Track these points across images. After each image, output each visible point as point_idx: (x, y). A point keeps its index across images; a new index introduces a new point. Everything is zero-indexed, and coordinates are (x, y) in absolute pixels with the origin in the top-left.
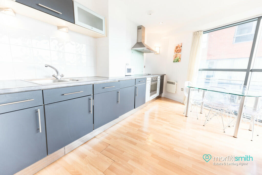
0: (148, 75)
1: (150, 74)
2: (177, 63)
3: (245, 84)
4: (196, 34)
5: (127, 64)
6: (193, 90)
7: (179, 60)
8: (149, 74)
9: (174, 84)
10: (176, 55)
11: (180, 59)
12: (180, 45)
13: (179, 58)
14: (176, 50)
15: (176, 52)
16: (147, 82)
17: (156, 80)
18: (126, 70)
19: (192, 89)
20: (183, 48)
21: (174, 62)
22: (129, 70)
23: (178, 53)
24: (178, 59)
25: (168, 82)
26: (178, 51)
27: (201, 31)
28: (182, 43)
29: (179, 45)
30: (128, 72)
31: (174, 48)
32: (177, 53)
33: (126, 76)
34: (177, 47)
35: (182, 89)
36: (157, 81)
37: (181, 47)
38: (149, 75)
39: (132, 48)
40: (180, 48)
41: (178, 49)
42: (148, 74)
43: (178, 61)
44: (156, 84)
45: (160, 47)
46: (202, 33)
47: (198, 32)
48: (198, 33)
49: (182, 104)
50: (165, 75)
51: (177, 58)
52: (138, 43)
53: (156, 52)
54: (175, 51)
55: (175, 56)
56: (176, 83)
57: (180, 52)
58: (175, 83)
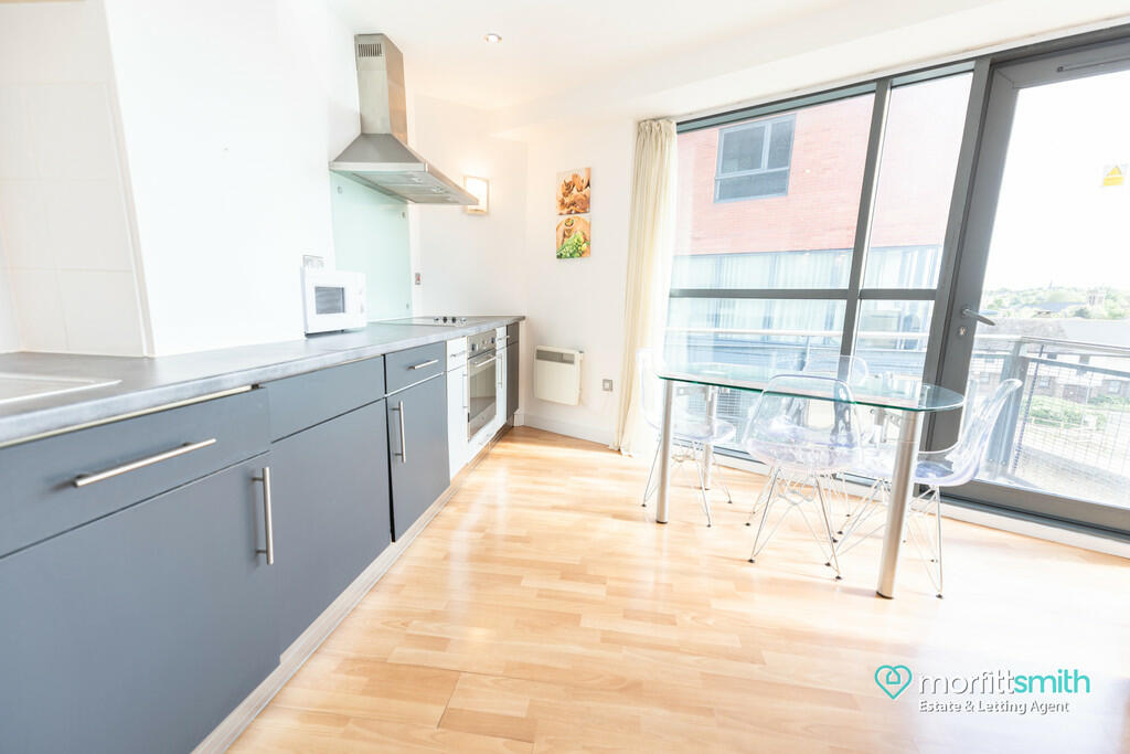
0: (441, 322)
1: (454, 320)
2: (577, 262)
3: (846, 349)
4: (648, 130)
5: (307, 260)
6: (682, 391)
7: (584, 246)
8: (450, 315)
9: (571, 362)
10: (570, 224)
11: (589, 245)
12: (583, 176)
13: (582, 240)
14: (567, 200)
15: (566, 210)
16: (451, 364)
17: (491, 346)
18: (311, 296)
19: (679, 388)
20: (597, 194)
21: (560, 257)
22: (331, 299)
23: (577, 212)
24: (578, 245)
25: (543, 355)
26: (573, 204)
27: (668, 118)
28: (589, 170)
29: (575, 176)
30: (320, 311)
31: (556, 192)
32: (570, 213)
33: (313, 341)
34: (569, 187)
35: (607, 385)
36: (494, 354)
37: (588, 185)
38: (449, 322)
39: (337, 160)
40: (584, 192)
41: (575, 198)
42: (445, 320)
43: (578, 252)
44: (492, 370)
45: (488, 182)
46: (674, 128)
47: (654, 120)
48: (654, 124)
49: (612, 451)
50: (524, 318)
51: (572, 240)
52: (365, 136)
53: (476, 202)
54: (563, 203)
55: (563, 227)
56: (578, 357)
57: (585, 210)
58: (573, 355)
